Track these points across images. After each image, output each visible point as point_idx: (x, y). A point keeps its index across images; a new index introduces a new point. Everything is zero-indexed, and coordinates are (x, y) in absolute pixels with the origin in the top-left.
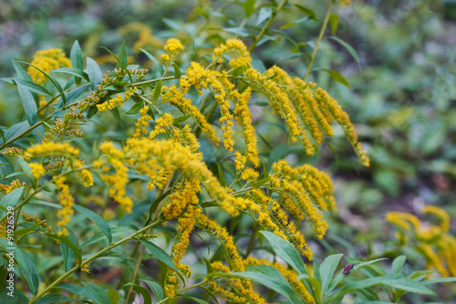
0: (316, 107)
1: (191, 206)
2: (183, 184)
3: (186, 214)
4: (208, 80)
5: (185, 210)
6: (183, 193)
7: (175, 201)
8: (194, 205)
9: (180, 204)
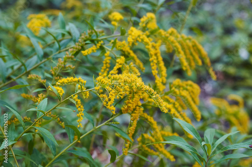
0: (192, 50)
1: (138, 107)
2: (133, 95)
3: (136, 112)
4: (141, 37)
5: (135, 109)
6: (134, 100)
7: (129, 105)
8: (139, 106)
9: (133, 106)
